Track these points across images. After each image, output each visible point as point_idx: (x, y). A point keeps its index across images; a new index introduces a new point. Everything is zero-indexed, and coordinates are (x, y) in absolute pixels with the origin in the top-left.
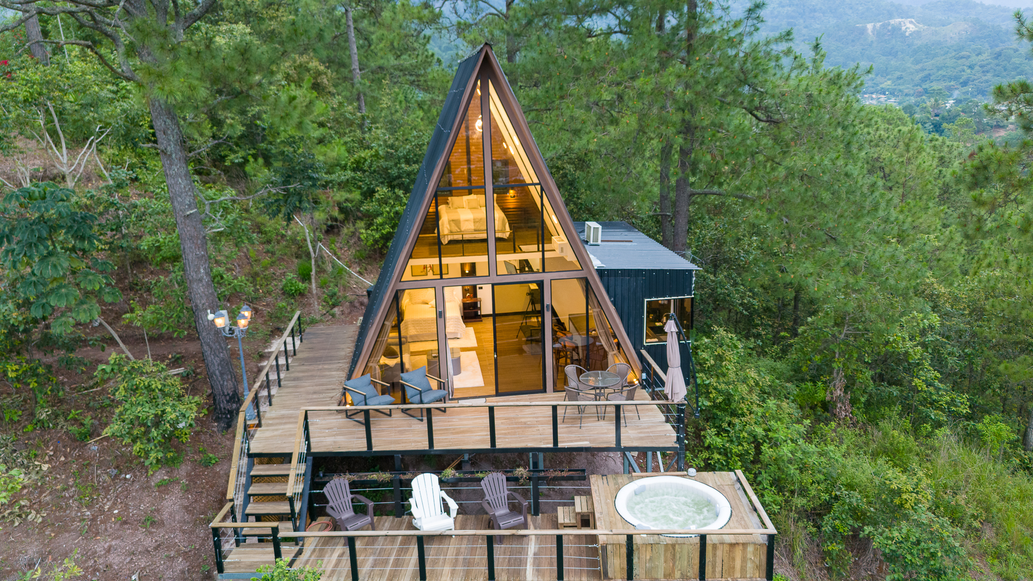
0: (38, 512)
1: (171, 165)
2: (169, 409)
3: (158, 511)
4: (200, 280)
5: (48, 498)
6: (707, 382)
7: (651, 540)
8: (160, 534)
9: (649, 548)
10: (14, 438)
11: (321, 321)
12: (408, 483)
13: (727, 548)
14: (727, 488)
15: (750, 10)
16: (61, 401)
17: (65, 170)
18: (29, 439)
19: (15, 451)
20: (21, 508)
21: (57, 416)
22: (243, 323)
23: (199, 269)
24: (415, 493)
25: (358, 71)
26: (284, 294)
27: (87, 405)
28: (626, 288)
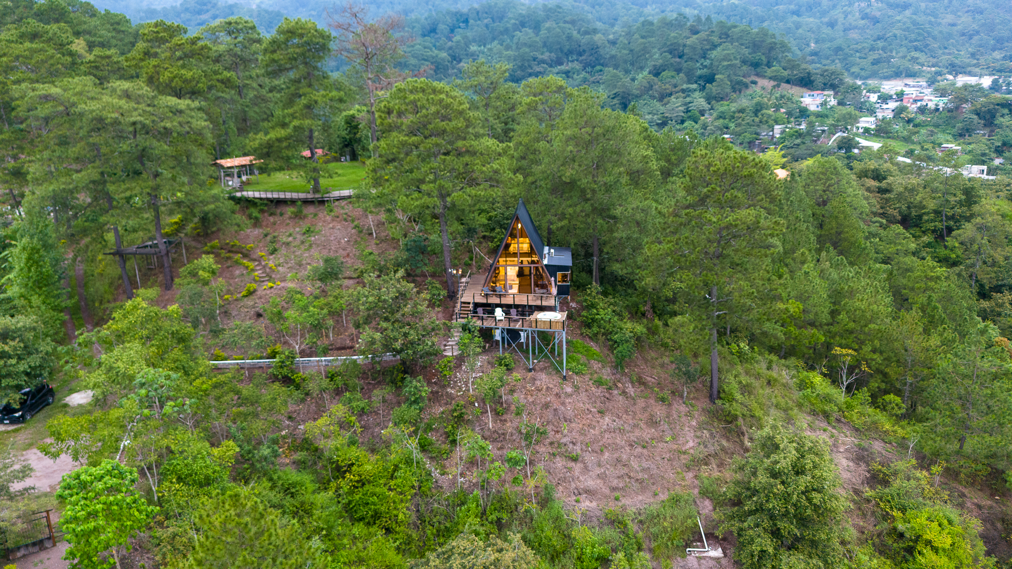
9: (540, 323)
11: (476, 273)
13: (555, 323)
22: (460, 273)
28: (553, 269)
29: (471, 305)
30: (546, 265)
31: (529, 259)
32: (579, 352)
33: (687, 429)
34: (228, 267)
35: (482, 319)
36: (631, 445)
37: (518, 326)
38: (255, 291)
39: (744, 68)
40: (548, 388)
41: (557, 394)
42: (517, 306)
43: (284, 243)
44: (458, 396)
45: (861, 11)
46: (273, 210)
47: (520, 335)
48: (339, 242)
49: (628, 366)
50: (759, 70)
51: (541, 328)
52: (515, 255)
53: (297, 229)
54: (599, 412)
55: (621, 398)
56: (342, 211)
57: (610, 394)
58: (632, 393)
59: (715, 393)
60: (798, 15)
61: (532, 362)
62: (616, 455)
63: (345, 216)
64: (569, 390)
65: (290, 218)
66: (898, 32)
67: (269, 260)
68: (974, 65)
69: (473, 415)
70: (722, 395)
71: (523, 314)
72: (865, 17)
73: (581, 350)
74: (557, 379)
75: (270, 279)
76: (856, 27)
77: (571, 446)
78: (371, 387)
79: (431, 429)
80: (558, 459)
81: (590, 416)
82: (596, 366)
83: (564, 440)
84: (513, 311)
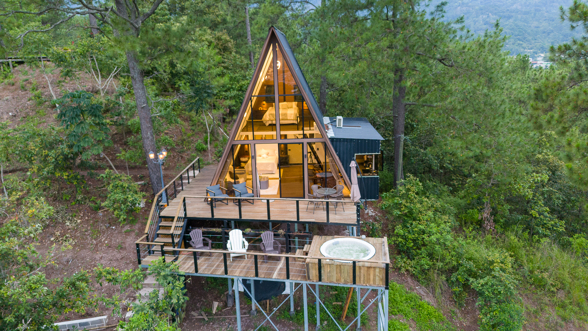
0: (73, 240)
1: (136, 83)
2: (129, 196)
3: (124, 243)
4: (148, 138)
5: (78, 235)
6: (400, 202)
7: (331, 262)
8: (124, 253)
9: (329, 266)
10: (66, 207)
11: (212, 164)
12: (227, 234)
13: (366, 269)
14: (378, 245)
15: (438, 6)
16: (88, 193)
17: (100, 88)
18: (73, 208)
19: (66, 213)
20: (66, 238)
21: (86, 199)
22: (162, 157)
23: (147, 133)
24: (230, 238)
25: (250, 40)
26: (196, 150)
27: (99, 195)
28: (345, 147)
31: (299, 133)
37: (277, 274)
42: (274, 225)
51: (330, 279)
71: (288, 245)
84: (267, 236)
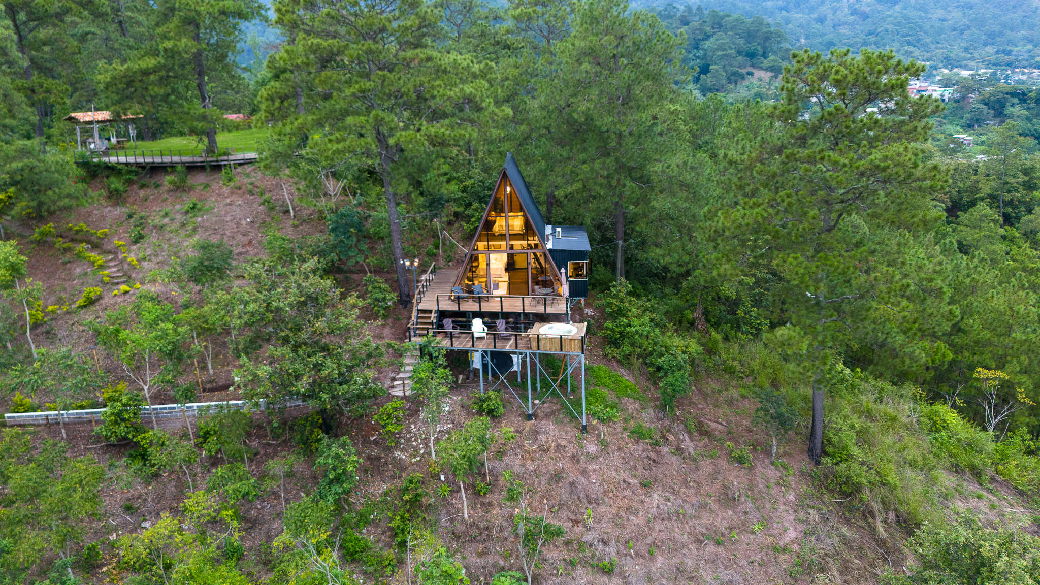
9: (544, 339)
11: (444, 267)
12: (471, 321)
13: (569, 340)
14: (580, 328)
17: (332, 194)
22: (416, 264)
24: (473, 324)
26: (427, 255)
28: (561, 257)
29: (433, 315)
30: (550, 250)
31: (525, 243)
32: (604, 385)
33: (782, 507)
34: (65, 264)
35: (451, 336)
36: (699, 542)
37: (509, 346)
38: (99, 298)
39: (740, 58)
40: (558, 446)
41: (574, 456)
42: (506, 315)
43: (155, 227)
44: (412, 464)
45: (849, 7)
46: (146, 180)
47: (511, 358)
48: (238, 225)
49: (680, 404)
50: (754, 61)
51: (546, 348)
52: (502, 237)
53: (178, 207)
54: (643, 485)
55: (674, 459)
56: (247, 180)
57: (658, 453)
58: (691, 450)
59: (819, 446)
60: (788, 12)
61: (532, 403)
62: (675, 561)
63: (250, 187)
64: (592, 448)
65: (170, 191)
66: (890, 27)
67: (129, 251)
68: (969, 59)
69: (437, 496)
70: (830, 449)
71: (516, 328)
72: (854, 12)
73: (607, 381)
74: (572, 431)
75: (128, 280)
76: (845, 23)
77: (600, 547)
78: (270, 451)
79: (367, 523)
80: (580, 570)
81: (628, 493)
82: (632, 406)
83: (589, 537)
84: (501, 323)
